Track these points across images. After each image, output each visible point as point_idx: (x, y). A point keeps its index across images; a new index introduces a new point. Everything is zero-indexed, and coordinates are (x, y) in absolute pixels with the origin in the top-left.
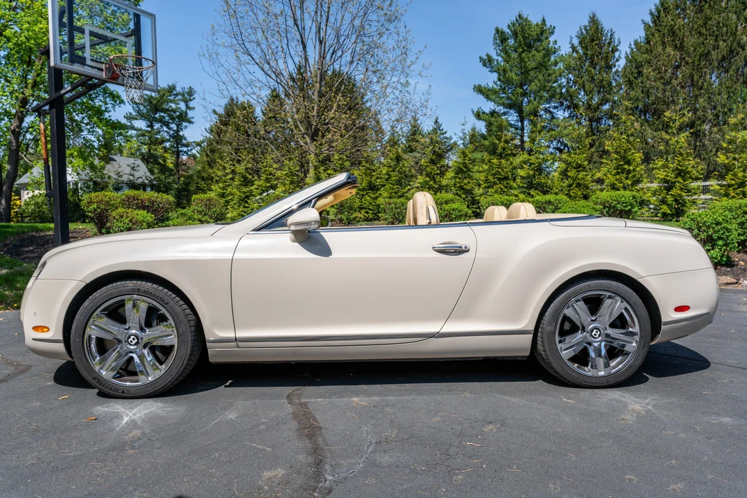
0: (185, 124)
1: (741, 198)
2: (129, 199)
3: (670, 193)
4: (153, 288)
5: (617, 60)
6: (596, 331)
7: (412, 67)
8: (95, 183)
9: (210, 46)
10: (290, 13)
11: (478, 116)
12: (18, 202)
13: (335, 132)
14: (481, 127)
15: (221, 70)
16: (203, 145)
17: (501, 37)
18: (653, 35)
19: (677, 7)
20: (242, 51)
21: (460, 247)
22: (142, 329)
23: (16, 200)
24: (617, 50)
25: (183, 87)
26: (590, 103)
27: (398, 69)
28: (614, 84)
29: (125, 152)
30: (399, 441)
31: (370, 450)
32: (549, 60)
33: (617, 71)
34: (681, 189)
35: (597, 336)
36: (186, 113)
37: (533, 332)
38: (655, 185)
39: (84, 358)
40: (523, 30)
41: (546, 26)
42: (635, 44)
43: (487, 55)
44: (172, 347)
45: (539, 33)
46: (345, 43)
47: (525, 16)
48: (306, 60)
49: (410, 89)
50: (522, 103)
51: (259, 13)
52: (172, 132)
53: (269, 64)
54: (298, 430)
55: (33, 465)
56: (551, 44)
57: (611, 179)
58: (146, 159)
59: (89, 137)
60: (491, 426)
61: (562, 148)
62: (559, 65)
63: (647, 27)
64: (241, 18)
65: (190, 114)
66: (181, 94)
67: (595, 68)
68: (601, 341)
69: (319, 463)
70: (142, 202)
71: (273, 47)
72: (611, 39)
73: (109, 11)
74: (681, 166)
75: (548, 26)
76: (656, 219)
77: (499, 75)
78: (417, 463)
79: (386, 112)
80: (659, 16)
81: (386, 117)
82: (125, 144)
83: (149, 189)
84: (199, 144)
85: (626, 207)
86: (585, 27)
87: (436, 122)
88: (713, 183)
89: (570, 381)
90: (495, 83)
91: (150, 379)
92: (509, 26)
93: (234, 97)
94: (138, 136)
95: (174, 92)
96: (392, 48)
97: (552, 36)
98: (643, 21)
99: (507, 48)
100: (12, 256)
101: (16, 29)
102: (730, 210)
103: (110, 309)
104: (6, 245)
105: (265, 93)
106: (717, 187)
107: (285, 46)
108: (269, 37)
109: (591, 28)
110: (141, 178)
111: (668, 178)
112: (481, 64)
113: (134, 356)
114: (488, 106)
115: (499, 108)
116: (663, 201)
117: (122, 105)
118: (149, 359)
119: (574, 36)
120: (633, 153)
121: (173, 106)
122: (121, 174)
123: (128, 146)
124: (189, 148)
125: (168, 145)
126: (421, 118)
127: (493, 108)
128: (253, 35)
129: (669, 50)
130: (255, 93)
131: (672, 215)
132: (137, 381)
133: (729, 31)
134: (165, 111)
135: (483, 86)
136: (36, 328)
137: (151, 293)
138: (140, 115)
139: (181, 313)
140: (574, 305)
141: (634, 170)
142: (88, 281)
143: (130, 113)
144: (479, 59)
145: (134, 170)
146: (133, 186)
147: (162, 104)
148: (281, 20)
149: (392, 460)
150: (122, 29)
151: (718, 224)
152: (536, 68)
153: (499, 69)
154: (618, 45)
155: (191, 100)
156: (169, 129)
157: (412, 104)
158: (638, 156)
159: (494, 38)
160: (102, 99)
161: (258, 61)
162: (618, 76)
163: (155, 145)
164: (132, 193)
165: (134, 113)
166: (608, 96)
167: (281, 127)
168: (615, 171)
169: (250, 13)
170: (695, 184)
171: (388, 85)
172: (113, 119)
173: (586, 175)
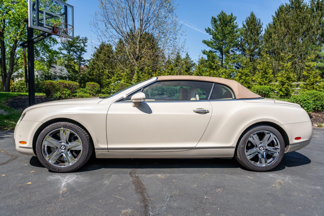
0: (83, 52)
1: (312, 90)
2: (60, 83)
3: (283, 87)
4: (72, 125)
5: (262, 31)
6: (262, 147)
7: (179, 32)
8: (45, 76)
9: (95, 20)
10: (128, 8)
11: (204, 53)
12: (13, 83)
13: (146, 58)
14: (205, 57)
15: (99, 31)
16: (90, 61)
17: (214, 21)
18: (276, 22)
19: (286, 10)
20: (108, 23)
21: (205, 111)
22: (67, 143)
23: (12, 82)
24: (261, 27)
25: (83, 37)
26: (250, 48)
27: (173, 32)
28: (260, 41)
29: (58, 63)
30: (180, 196)
31: (168, 200)
32: (234, 30)
33: (261, 36)
34: (288, 85)
35: (262, 150)
36: (84, 48)
37: (235, 147)
38: (277, 83)
39: (41, 155)
40: (223, 18)
41: (233, 16)
42: (269, 25)
43: (209, 28)
44: (80, 151)
45: (230, 19)
46: (151, 21)
47: (224, 12)
48: (135, 27)
49: (177, 40)
50: (222, 48)
51: (115, 7)
52: (78, 56)
53: (119, 29)
54: (136, 189)
55: (19, 204)
56: (235, 24)
57: (259, 80)
58: (67, 66)
59: (43, 57)
60: (219, 189)
61: (238, 66)
62: (238, 32)
63: (274, 18)
64: (108, 9)
65: (85, 48)
66: (82, 40)
67: (252, 34)
68: (264, 152)
69: (146, 206)
70: (65, 85)
71: (121, 22)
72: (259, 23)
73: (53, 5)
74: (288, 76)
75: (234, 16)
76: (277, 97)
77: (213, 36)
78: (189, 207)
79: (167, 50)
80: (279, 14)
81: (167, 52)
82: (58, 60)
83: (68, 79)
84: (88, 61)
85: (266, 92)
86: (249, 17)
87: (187, 54)
88: (301, 83)
89: (250, 169)
90: (211, 39)
91: (70, 164)
92: (217, 16)
93: (104, 42)
94: (64, 57)
95: (79, 39)
96: (170, 23)
97: (235, 21)
98: (272, 16)
99: (217, 25)
100: (10, 107)
101: (14, 11)
102: (310, 95)
103: (53, 134)
104: (8, 102)
105: (117, 40)
106: (303, 85)
107: (126, 21)
108: (119, 17)
109: (251, 18)
110: (65, 74)
111: (283, 81)
112: (206, 32)
113: (64, 154)
114: (208, 49)
115: (213, 49)
116: (281, 90)
117: (57, 44)
118: (70, 156)
119: (244, 21)
120: (268, 70)
121: (79, 45)
122: (56, 72)
123: (59, 61)
124: (85, 62)
125: (76, 61)
126: (181, 53)
127: (210, 50)
128: (112, 16)
129: (283, 28)
130: (113, 40)
131: (284, 96)
132: (65, 165)
133: (307, 21)
134: (75, 47)
135: (206, 40)
136: (20, 142)
137: (71, 127)
138: (65, 48)
139: (84, 136)
140: (253, 136)
141: (269, 77)
142: (44, 122)
143: (61, 47)
144: (205, 30)
145: (62, 71)
146: (61, 78)
147: (74, 44)
148: (124, 10)
149: (178, 205)
150: (58, 12)
151: (305, 100)
152: (228, 33)
153: (213, 34)
154: (262, 25)
155: (86, 43)
156: (76, 54)
157: (178, 47)
158: (271, 71)
159: (211, 21)
160: (49, 41)
161: (114, 27)
162: (262, 38)
163: (71, 61)
164: (61, 81)
165: (62, 47)
166: (258, 46)
167: (123, 55)
168: (261, 77)
169: (112, 7)
170: (294, 83)
171: (168, 39)
172: (53, 50)
173: (249, 78)
